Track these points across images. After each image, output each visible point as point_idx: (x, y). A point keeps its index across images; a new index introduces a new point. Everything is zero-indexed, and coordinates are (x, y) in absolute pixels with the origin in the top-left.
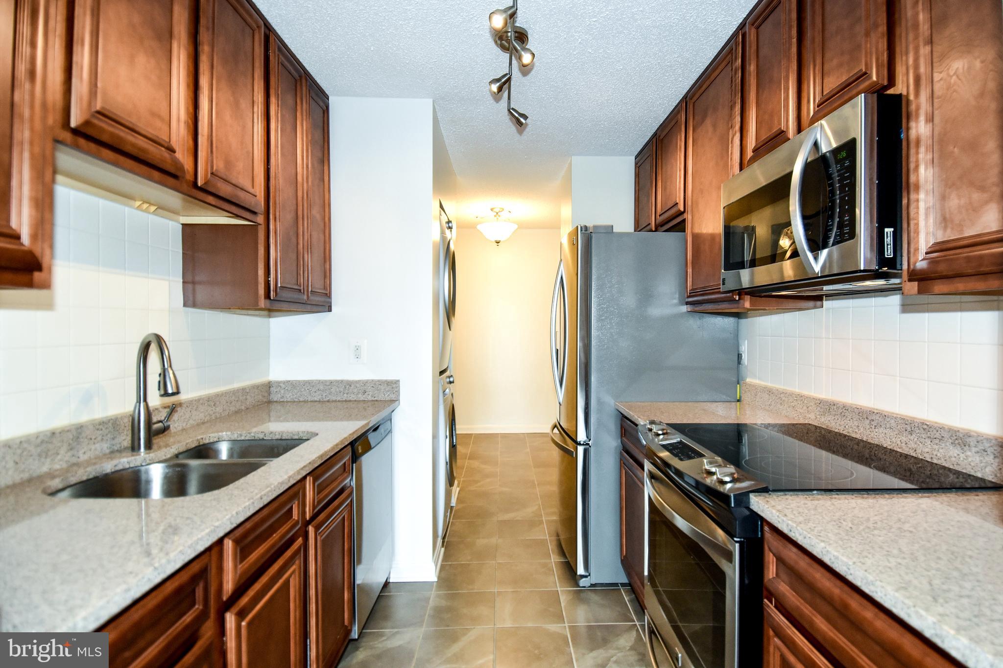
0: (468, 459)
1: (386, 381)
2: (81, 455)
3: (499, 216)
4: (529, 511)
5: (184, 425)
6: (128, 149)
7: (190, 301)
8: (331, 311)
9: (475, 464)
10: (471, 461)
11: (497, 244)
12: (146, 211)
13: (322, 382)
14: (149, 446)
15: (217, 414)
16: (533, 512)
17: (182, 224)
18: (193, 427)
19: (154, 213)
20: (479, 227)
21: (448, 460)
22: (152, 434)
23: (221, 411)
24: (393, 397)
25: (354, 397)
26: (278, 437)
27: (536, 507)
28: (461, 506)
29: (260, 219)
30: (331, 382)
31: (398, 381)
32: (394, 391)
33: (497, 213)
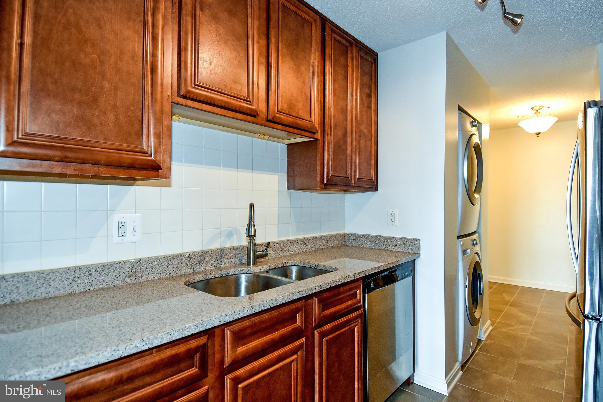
0: (509, 306)
1: (410, 239)
2: (223, 264)
3: (539, 113)
4: (553, 363)
5: (285, 254)
6: (217, 103)
7: (291, 186)
8: (377, 191)
9: (514, 311)
10: (511, 308)
11: (537, 135)
12: (263, 139)
13: (372, 236)
14: (254, 264)
15: (307, 249)
16: (556, 365)
17: (287, 144)
18: (291, 255)
19: (268, 139)
20: (519, 124)
21: (467, 305)
22: (257, 257)
23: (310, 248)
24: (414, 251)
25: (389, 248)
26: (321, 268)
27: (562, 361)
28: (490, 342)
29: (318, 136)
30: (376, 237)
31: (419, 240)
32: (416, 247)
33: (537, 111)
